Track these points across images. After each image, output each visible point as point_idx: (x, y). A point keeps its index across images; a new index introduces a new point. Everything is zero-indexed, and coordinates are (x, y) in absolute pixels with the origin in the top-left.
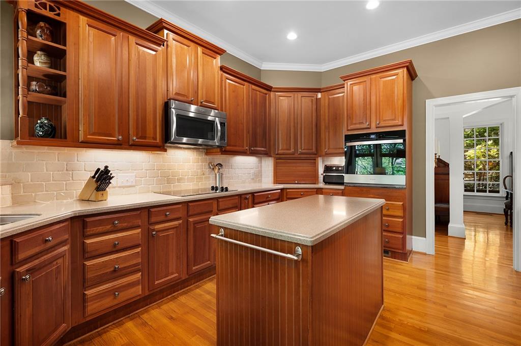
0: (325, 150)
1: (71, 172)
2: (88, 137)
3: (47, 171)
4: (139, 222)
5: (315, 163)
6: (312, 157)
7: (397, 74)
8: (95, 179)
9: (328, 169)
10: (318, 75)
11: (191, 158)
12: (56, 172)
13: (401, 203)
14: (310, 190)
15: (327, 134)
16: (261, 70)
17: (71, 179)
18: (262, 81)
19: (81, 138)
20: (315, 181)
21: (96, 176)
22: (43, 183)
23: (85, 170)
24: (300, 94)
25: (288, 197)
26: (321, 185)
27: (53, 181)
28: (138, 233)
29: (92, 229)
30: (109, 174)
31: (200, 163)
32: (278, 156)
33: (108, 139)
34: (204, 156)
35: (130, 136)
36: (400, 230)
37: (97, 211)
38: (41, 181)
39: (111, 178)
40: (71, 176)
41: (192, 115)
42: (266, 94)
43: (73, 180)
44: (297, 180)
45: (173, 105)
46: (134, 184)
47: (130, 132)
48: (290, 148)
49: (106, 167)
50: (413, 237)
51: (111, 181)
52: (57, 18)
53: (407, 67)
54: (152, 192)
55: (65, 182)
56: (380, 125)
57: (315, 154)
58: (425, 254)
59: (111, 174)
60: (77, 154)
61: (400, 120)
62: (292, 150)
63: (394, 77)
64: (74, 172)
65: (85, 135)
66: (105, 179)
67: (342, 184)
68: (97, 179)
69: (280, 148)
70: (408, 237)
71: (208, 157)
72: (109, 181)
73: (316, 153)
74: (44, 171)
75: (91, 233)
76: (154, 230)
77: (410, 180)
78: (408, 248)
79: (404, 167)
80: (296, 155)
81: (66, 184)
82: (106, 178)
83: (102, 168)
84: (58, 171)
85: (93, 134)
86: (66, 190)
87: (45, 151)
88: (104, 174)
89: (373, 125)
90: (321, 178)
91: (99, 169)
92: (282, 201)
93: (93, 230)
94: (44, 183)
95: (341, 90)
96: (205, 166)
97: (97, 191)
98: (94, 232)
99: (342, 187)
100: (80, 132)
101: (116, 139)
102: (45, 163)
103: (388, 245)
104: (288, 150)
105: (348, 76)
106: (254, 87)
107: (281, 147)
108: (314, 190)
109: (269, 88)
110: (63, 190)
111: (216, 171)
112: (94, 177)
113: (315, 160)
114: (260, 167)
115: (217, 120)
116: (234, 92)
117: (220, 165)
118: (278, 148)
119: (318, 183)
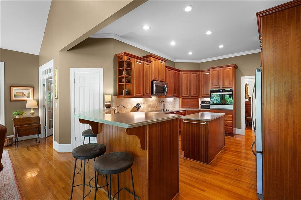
0: (201, 96)
5: (197, 100)
6: (196, 98)
7: (230, 68)
8: (136, 107)
9: (203, 102)
10: (198, 64)
13: (232, 116)
14: (196, 111)
15: (202, 89)
16: (175, 62)
18: (176, 68)
24: (192, 73)
26: (200, 109)
30: (140, 105)
31: (157, 101)
32: (183, 97)
35: (144, 93)
36: (231, 125)
41: (159, 85)
42: (178, 73)
44: (190, 107)
45: (155, 82)
48: (188, 94)
49: (139, 103)
50: (237, 129)
52: (130, 61)
53: (234, 66)
56: (224, 87)
58: (241, 135)
61: (231, 85)
62: (189, 95)
63: (229, 70)
65: (135, 94)
67: (209, 108)
70: (234, 129)
71: (159, 99)
72: (140, 107)
73: (198, 96)
77: (235, 108)
78: (234, 132)
79: (232, 102)
80: (190, 97)
85: (137, 93)
89: (221, 87)
90: (200, 106)
91: (137, 104)
92: (185, 115)
95: (209, 72)
97: (137, 110)
99: (209, 110)
101: (141, 94)
103: (227, 131)
105: (211, 68)
106: (175, 71)
107: (184, 94)
109: (179, 71)
111: (162, 103)
114: (175, 101)
115: (165, 86)
116: (169, 74)
117: (163, 101)
118: (183, 94)
119: (199, 108)
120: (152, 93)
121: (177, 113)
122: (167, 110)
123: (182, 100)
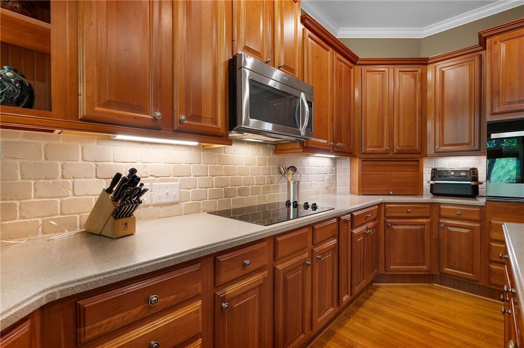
0: (430, 149)
1: (70, 181)
2: (97, 109)
3: (22, 178)
4: (198, 287)
5: (418, 165)
6: (412, 158)
8: (112, 195)
9: (437, 174)
10: (416, 42)
11: (256, 157)
12: (41, 181)
14: (421, 206)
17: (70, 192)
19: (83, 112)
20: (418, 191)
21: (114, 189)
22: (14, 202)
23: (97, 177)
24: (398, 68)
25: (388, 215)
26: (427, 197)
27: (35, 197)
28: (197, 312)
29: (97, 324)
30: (139, 185)
31: (267, 166)
32: (365, 156)
33: (135, 118)
34: (272, 156)
35: (175, 113)
37: (110, 278)
38: (11, 199)
39: (141, 192)
40: (71, 188)
41: (271, 83)
42: (351, 68)
43: (74, 195)
44: (391, 190)
46: (177, 199)
47: (175, 107)
48: (383, 143)
49: (133, 171)
51: (141, 198)
54: (204, 211)
55: (59, 200)
57: (420, 153)
59: (142, 185)
60: (83, 148)
62: (386, 147)
64: (76, 180)
65: (90, 105)
66: (130, 195)
68: (115, 195)
69: (369, 145)
71: (277, 157)
72: (138, 199)
73: (420, 151)
74: (17, 179)
75: (96, 333)
76: (224, 299)
80: (391, 155)
81: (61, 204)
82: (132, 192)
83: (125, 174)
84: (46, 179)
85: (107, 104)
86: (62, 214)
87: (18, 140)
88: (129, 185)
90: (427, 187)
91: (118, 176)
93: (100, 326)
94: (18, 203)
96: (273, 170)
97: (115, 218)
98: (102, 331)
100: (80, 98)
101: (150, 117)
102: (18, 162)
104: (379, 147)
106: (339, 56)
107: (371, 144)
108: (427, 206)
109: (354, 60)
110: (56, 215)
111: (290, 177)
112: (109, 191)
113: (418, 161)
114: (334, 172)
115: (303, 95)
116: (317, 58)
117: (294, 169)
118: (366, 145)
119: (422, 194)
120: (233, 121)
121: (352, 215)
122: (310, 204)
123: (363, 166)
